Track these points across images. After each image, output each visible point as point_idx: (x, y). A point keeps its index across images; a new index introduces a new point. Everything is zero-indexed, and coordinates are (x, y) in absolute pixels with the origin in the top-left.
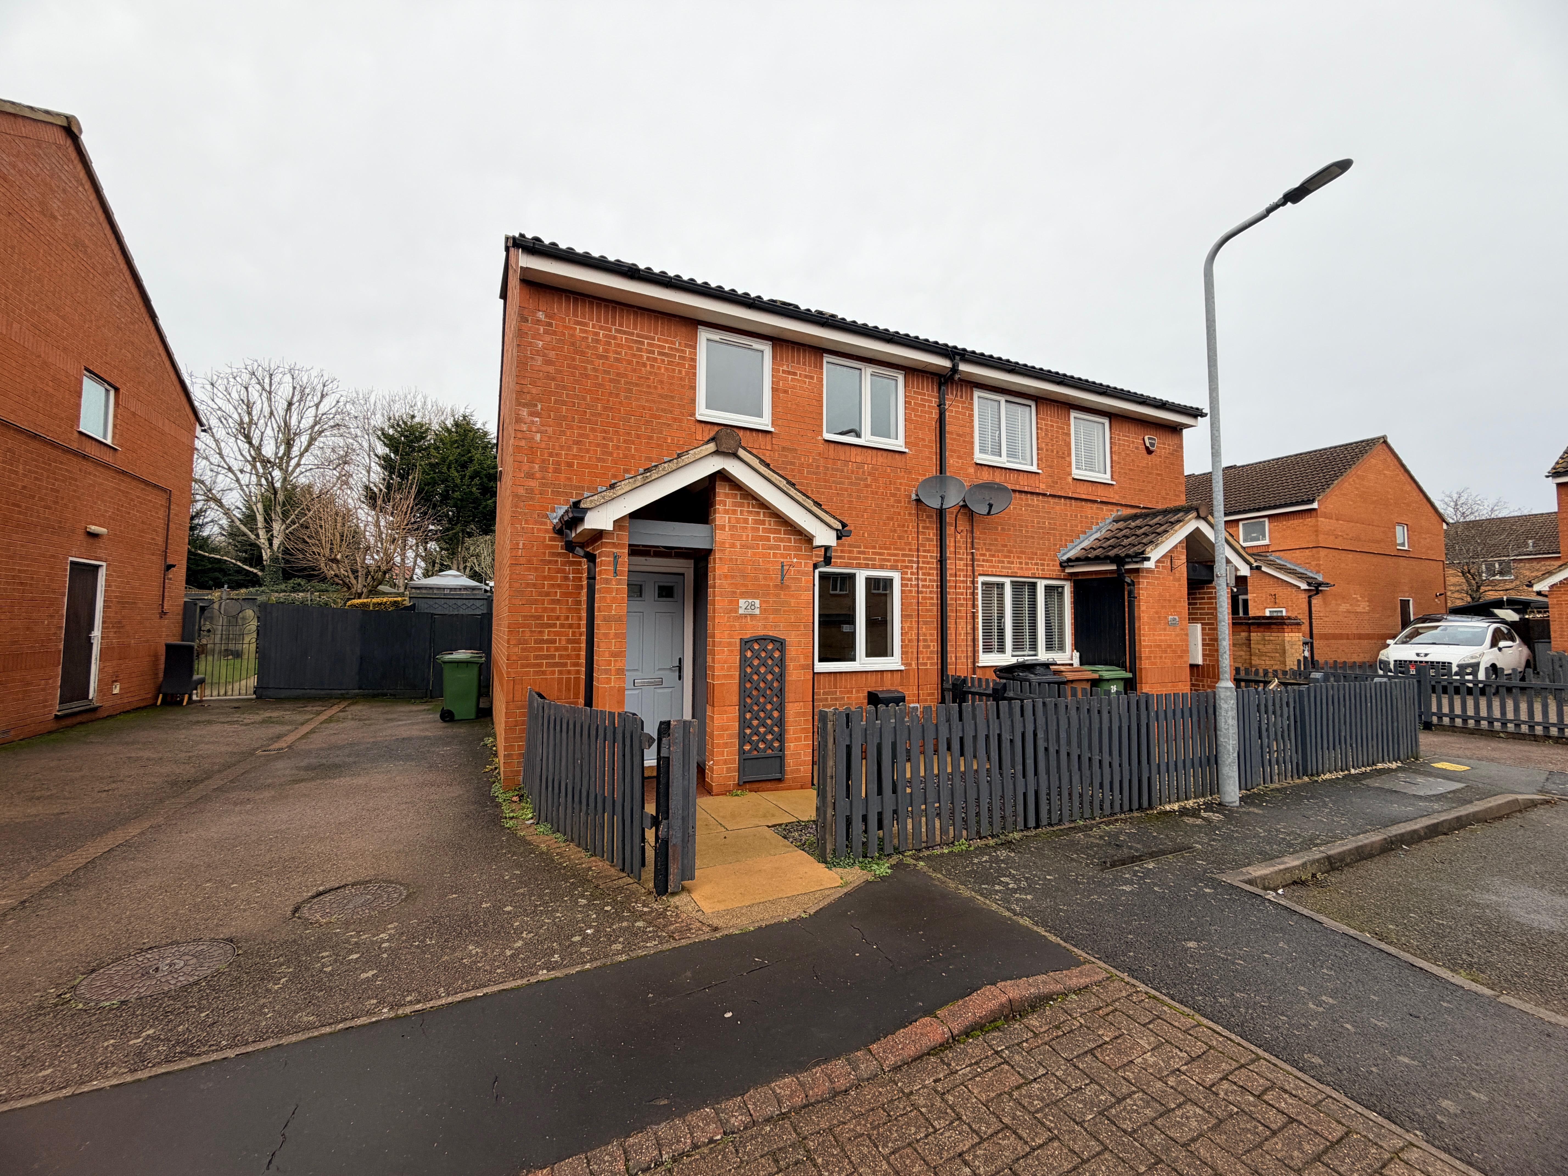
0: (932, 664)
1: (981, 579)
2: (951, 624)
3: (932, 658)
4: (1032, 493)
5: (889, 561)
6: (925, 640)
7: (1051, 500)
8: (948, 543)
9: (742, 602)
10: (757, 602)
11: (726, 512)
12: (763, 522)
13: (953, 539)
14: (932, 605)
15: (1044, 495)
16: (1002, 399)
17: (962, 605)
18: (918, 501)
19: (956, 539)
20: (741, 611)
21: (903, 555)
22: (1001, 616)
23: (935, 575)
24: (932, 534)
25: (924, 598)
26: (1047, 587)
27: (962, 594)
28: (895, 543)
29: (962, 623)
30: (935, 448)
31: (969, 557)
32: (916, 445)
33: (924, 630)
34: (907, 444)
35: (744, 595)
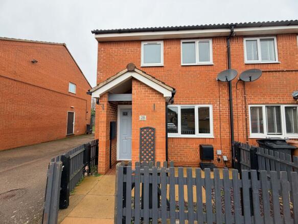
0: (227, 137)
1: (250, 106)
2: (235, 123)
3: (227, 135)
4: (276, 71)
5: (207, 101)
6: (223, 128)
7: (287, 73)
8: (233, 94)
9: (140, 117)
10: (145, 116)
11: (135, 89)
12: (147, 91)
13: (235, 92)
14: (226, 116)
15: (283, 71)
16: (258, 39)
17: (240, 116)
18: (219, 80)
19: (237, 93)
20: (140, 119)
21: (213, 99)
22: (261, 119)
23: (227, 105)
24: (226, 91)
25: (222, 113)
26: (286, 108)
27: (240, 111)
28: (209, 96)
29: (240, 122)
30: (226, 61)
31: (243, 98)
32: (217, 62)
33: (222, 124)
34: (214, 62)
35: (141, 114)
